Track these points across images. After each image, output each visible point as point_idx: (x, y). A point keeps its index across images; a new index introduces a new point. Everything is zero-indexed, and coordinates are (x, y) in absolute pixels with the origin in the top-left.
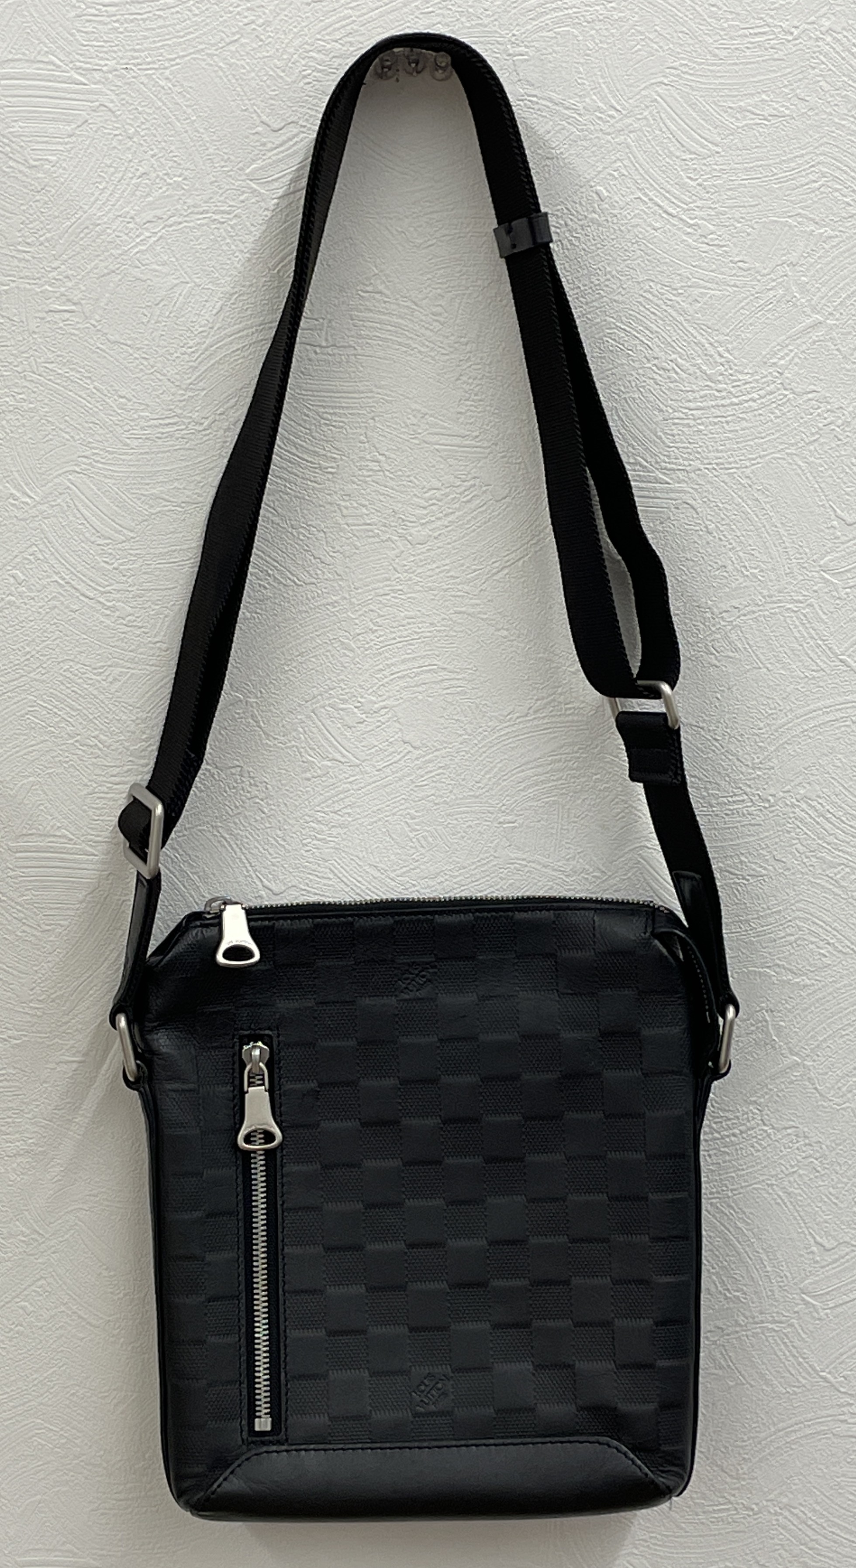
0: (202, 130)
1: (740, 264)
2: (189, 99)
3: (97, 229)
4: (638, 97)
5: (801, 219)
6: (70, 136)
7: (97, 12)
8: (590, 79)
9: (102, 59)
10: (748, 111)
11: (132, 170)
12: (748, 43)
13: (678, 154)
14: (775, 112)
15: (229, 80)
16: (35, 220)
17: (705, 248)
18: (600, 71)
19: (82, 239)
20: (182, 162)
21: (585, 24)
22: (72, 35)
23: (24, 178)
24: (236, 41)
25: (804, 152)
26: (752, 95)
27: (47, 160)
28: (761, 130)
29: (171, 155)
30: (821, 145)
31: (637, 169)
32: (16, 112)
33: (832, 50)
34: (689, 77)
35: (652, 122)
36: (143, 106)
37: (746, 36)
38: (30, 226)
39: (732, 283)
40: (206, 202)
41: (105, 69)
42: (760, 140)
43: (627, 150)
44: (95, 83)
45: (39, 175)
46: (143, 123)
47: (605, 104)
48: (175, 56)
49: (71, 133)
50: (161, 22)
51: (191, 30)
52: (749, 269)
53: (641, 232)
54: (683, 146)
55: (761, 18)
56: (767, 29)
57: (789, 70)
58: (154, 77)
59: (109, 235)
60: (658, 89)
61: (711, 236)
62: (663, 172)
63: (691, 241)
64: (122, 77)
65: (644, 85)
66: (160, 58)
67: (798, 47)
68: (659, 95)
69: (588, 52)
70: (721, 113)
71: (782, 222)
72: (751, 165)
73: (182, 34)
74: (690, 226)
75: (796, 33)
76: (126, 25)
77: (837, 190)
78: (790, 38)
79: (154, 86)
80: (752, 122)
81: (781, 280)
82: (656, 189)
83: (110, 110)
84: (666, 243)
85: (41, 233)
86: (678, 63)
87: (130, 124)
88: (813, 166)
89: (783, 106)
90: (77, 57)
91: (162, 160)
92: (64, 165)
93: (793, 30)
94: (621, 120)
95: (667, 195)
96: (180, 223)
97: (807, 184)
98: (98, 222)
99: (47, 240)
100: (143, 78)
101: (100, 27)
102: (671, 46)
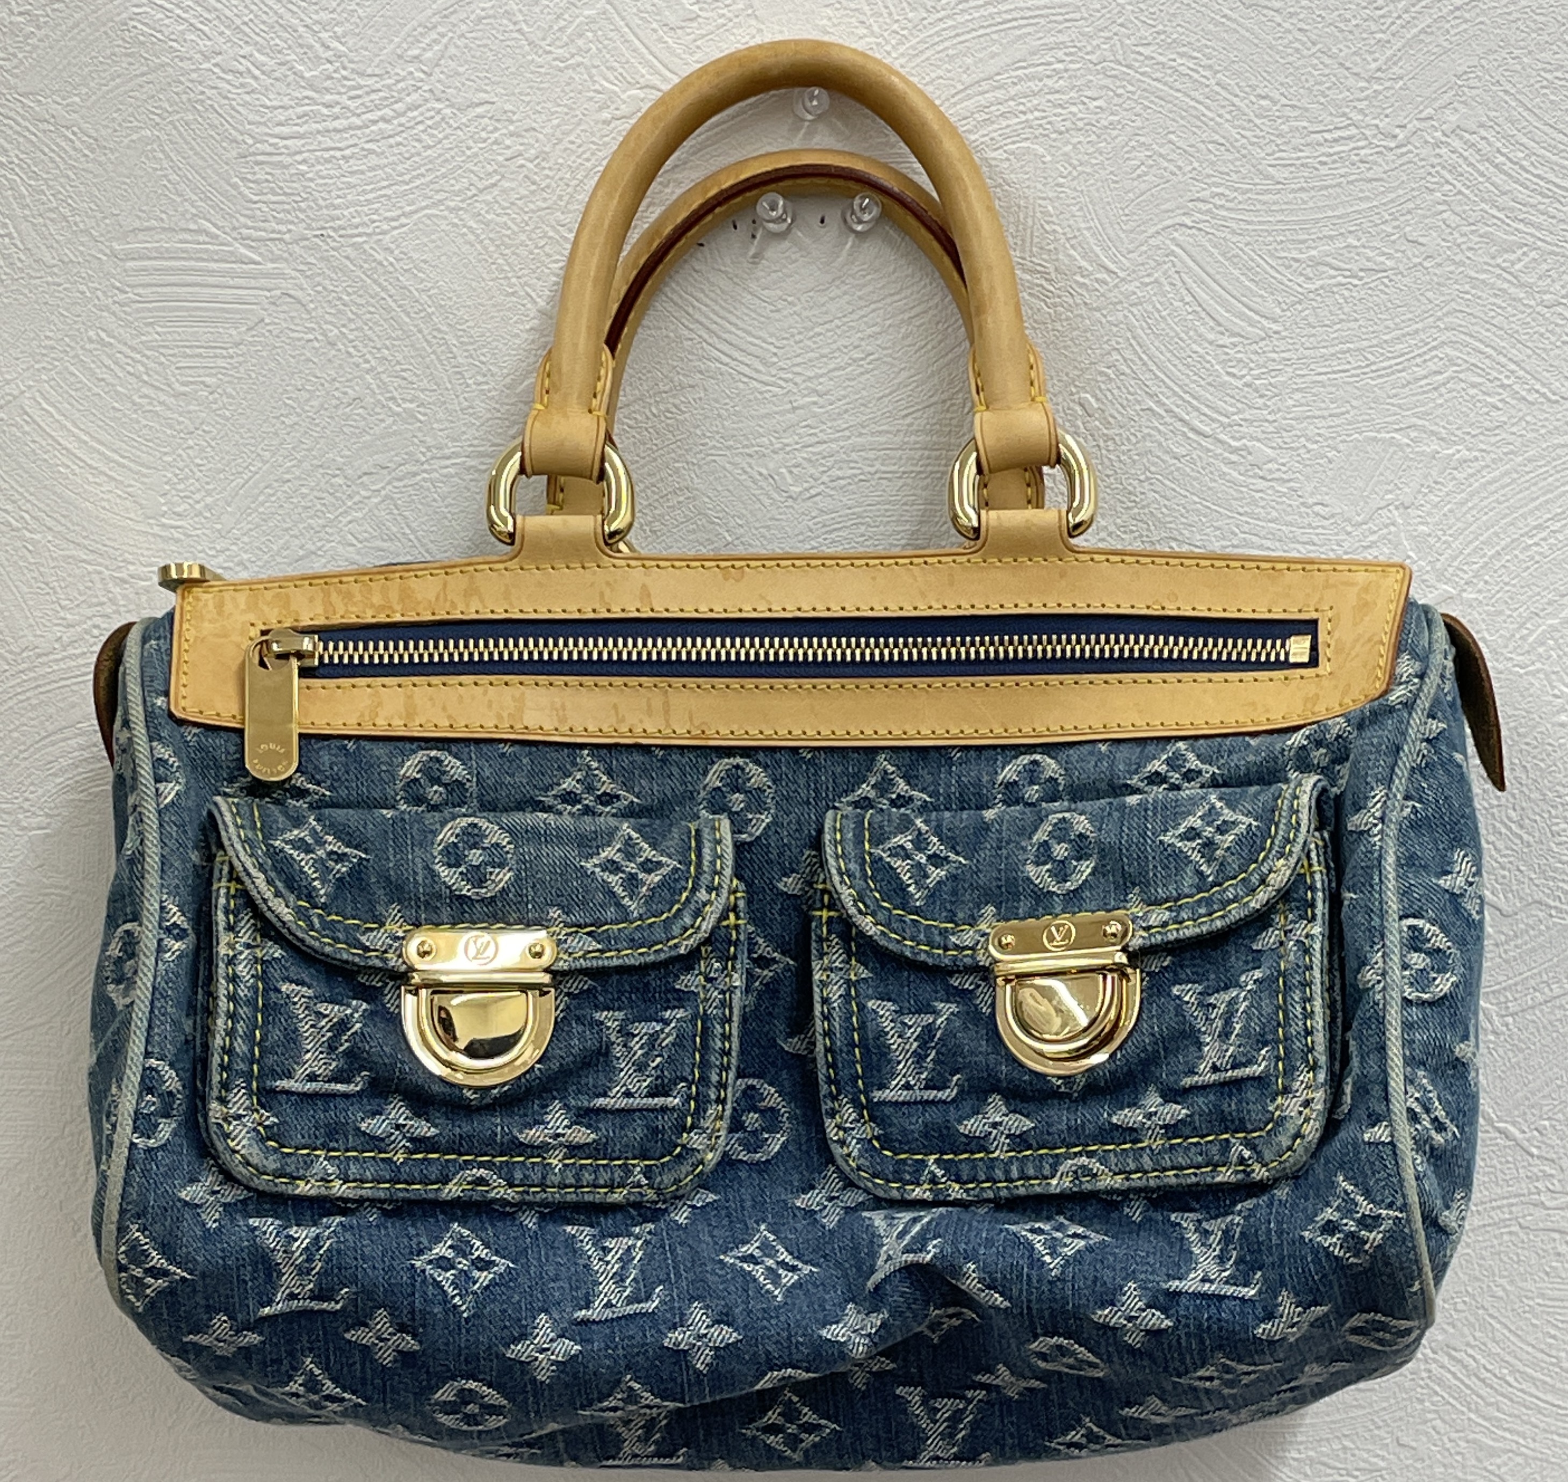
0: (444, 328)
1: (1317, 508)
2: (422, 281)
3: (285, 488)
4: (1144, 248)
5: (1413, 434)
6: (237, 345)
7: (269, 149)
8: (1065, 223)
9: (280, 222)
10: (1327, 264)
11: (337, 394)
12: (1323, 154)
13: (1211, 336)
14: (1370, 265)
15: (485, 248)
16: (187, 478)
17: (1262, 484)
18: (1081, 209)
19: (262, 504)
20: (415, 379)
21: (1054, 136)
22: (235, 186)
23: (169, 414)
24: (494, 185)
25: (1419, 326)
26: (1331, 238)
27: (203, 383)
28: (1346, 293)
29: (398, 368)
30: (1447, 314)
31: (1145, 364)
32: (149, 310)
33: (1460, 161)
34: (1225, 213)
35: (1168, 288)
36: (349, 294)
37: (1320, 145)
38: (182, 486)
39: (1305, 539)
40: (454, 440)
41: (287, 237)
42: (1346, 310)
43: (1129, 335)
44: (272, 261)
45: (192, 408)
46: (351, 320)
47: (1091, 262)
48: (399, 212)
49: (237, 339)
50: (374, 160)
51: (423, 170)
52: (1333, 516)
53: (1154, 464)
54: (1220, 325)
55: (1344, 115)
56: (1354, 131)
57: (1393, 195)
58: (366, 247)
59: (304, 496)
60: (1176, 235)
61: (1270, 466)
62: (1188, 366)
63: (1235, 474)
64: (316, 248)
65: (1152, 230)
66: (375, 217)
67: (1405, 159)
68: (1178, 245)
69: (1061, 180)
70: (1280, 269)
71: (1383, 440)
72: (1332, 350)
73: (407, 177)
74: (1235, 451)
75: (1401, 136)
76: (319, 167)
77: (1474, 385)
78: (1392, 145)
79: (365, 261)
80: (1333, 281)
81: (1385, 531)
82: (1175, 393)
83: (299, 302)
84: (1195, 479)
85: (197, 497)
86: (1207, 193)
87: (331, 323)
88: (1435, 348)
89: (1384, 254)
90: (242, 219)
91: (384, 376)
92: (229, 390)
93: (1397, 131)
94: (1116, 286)
95: (1195, 402)
96: (415, 474)
97: (1425, 377)
98: (287, 476)
99: (208, 507)
100: (349, 250)
101: (277, 172)
102: (1196, 165)
